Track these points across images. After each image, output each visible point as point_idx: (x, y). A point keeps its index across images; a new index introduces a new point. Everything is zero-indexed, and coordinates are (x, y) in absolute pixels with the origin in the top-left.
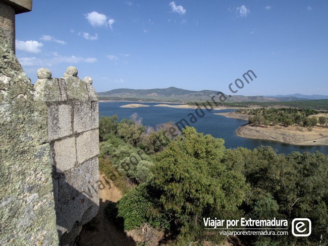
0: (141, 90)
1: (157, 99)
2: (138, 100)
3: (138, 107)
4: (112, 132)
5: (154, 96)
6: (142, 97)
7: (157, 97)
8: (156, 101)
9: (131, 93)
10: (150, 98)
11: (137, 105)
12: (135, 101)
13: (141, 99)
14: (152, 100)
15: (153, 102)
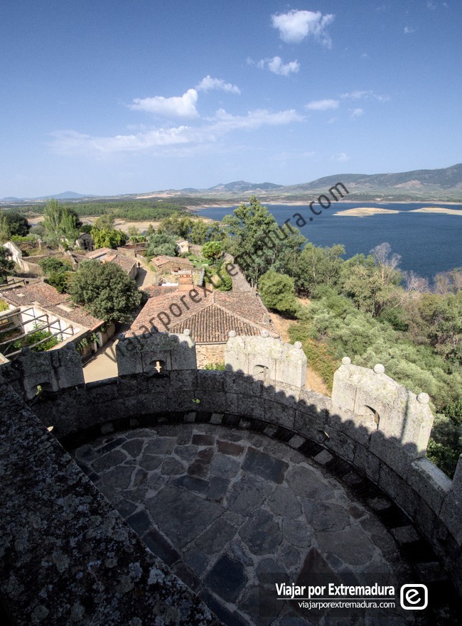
0: (382, 175)
1: (420, 194)
2: (373, 197)
3: (372, 214)
4: (330, 282)
5: (412, 188)
6: (383, 191)
7: (420, 190)
8: (417, 199)
9: (359, 183)
10: (403, 193)
11: (371, 211)
12: (366, 201)
13: (380, 197)
14: (407, 197)
15: (408, 202)
